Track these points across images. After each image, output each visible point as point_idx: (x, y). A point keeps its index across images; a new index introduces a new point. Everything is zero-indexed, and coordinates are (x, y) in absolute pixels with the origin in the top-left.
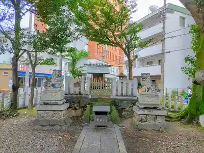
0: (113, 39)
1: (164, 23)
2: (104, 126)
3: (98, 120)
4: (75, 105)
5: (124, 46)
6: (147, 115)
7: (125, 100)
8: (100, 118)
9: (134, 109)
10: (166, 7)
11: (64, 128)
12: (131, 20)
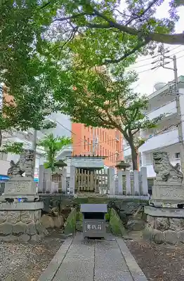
0: (107, 119)
1: (178, 100)
2: (100, 238)
3: (89, 226)
4: (54, 209)
5: (124, 127)
6: (168, 218)
7: (131, 200)
8: (91, 224)
9: (146, 211)
10: (179, 81)
11: (34, 238)
12: (131, 91)
